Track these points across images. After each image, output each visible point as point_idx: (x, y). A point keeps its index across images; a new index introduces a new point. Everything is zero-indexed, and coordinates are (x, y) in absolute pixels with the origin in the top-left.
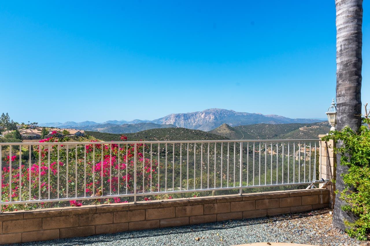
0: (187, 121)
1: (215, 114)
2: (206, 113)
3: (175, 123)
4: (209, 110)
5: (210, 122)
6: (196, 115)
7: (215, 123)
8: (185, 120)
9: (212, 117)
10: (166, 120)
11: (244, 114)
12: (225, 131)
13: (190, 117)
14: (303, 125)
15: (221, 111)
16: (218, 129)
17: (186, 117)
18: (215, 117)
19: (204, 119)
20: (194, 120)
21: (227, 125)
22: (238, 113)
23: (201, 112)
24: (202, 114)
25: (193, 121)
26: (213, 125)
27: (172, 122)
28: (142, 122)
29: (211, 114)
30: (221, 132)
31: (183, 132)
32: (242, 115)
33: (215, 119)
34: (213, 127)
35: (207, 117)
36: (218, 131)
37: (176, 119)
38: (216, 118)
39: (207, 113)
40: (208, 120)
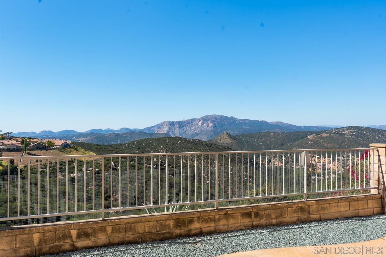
0: (182, 129)
1: (213, 121)
2: (203, 120)
3: (168, 131)
4: (207, 116)
5: (208, 131)
6: (192, 122)
7: (214, 132)
8: (180, 128)
9: (210, 125)
10: (159, 128)
11: (246, 121)
12: (225, 140)
13: (185, 125)
14: (311, 133)
15: (221, 118)
16: (218, 139)
17: (182, 124)
18: (214, 124)
19: (202, 126)
20: (190, 128)
21: (228, 133)
22: (240, 120)
23: (198, 119)
24: (199, 121)
25: (189, 130)
26: (212, 134)
27: (165, 130)
28: (130, 131)
29: (209, 121)
30: (221, 141)
31: (180, 142)
32: (244, 122)
33: (213, 127)
34: (211, 136)
35: (205, 125)
36: (218, 141)
37: (169, 127)
38: (215, 126)
39: (205, 119)
40: (206, 127)
